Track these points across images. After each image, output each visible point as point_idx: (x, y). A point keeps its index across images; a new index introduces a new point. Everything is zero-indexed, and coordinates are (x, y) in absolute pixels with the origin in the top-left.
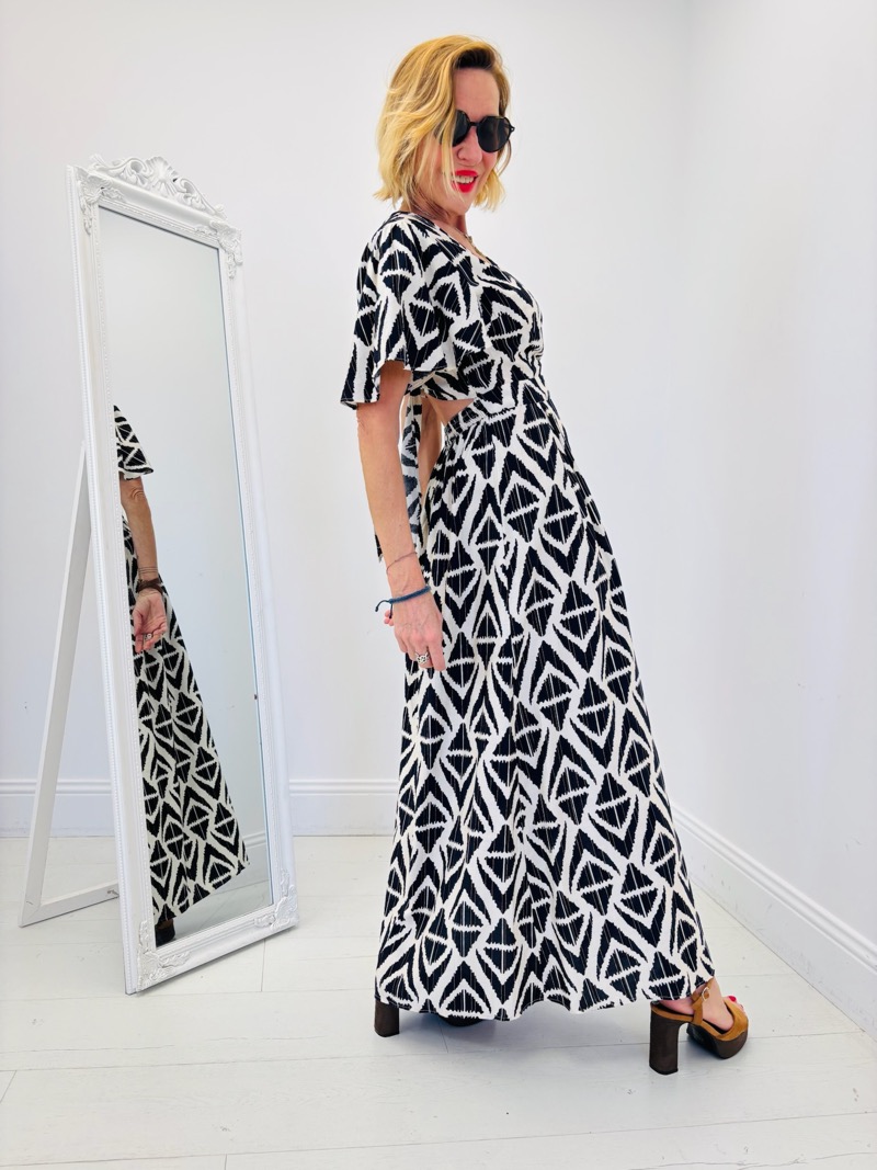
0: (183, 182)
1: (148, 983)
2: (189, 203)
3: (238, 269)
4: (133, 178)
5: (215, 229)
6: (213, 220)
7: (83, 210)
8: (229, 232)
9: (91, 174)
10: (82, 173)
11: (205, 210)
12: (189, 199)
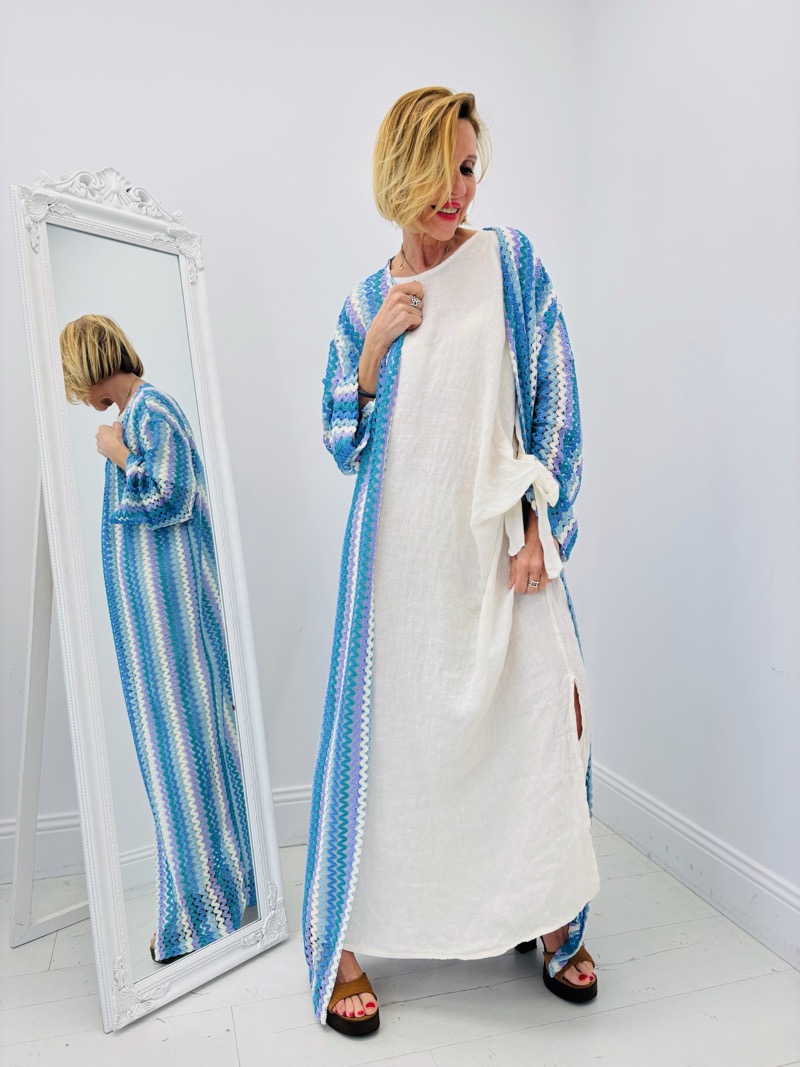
0: (137, 191)
1: (125, 1021)
2: (144, 212)
3: (200, 274)
4: (83, 192)
5: (173, 236)
6: (170, 227)
7: (29, 229)
8: (189, 238)
9: (35, 192)
10: (25, 192)
11: (162, 217)
12: (144, 208)
